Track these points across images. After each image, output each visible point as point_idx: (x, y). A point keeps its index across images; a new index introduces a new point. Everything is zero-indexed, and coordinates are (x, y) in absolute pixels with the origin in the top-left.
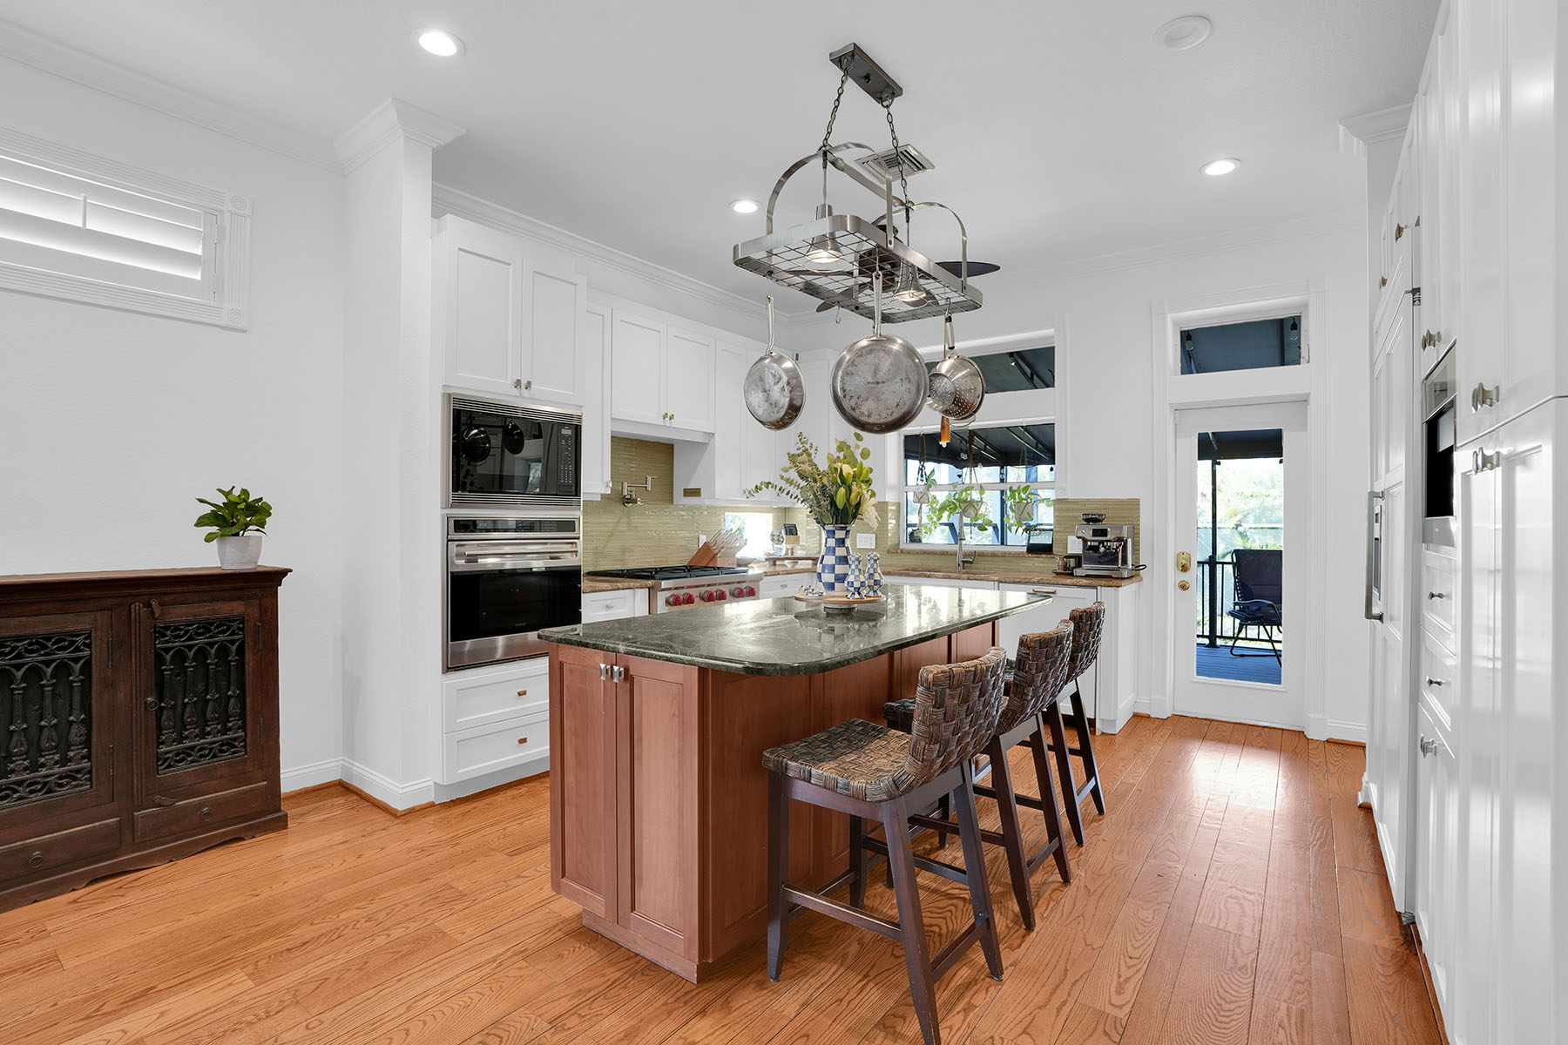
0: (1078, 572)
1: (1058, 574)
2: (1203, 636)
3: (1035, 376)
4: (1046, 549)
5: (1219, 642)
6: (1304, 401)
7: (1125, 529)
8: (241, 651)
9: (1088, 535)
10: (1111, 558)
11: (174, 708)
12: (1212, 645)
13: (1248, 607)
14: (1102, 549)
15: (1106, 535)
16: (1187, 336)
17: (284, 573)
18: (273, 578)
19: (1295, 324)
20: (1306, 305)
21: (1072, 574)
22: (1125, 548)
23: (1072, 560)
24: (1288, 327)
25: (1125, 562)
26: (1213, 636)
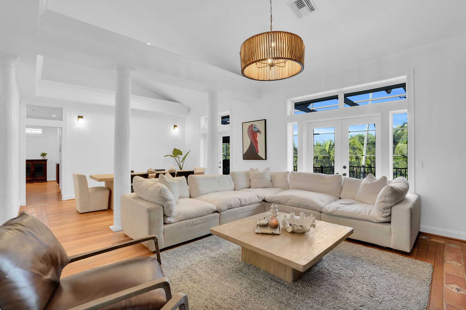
8: (43, 166)
17: (47, 160)
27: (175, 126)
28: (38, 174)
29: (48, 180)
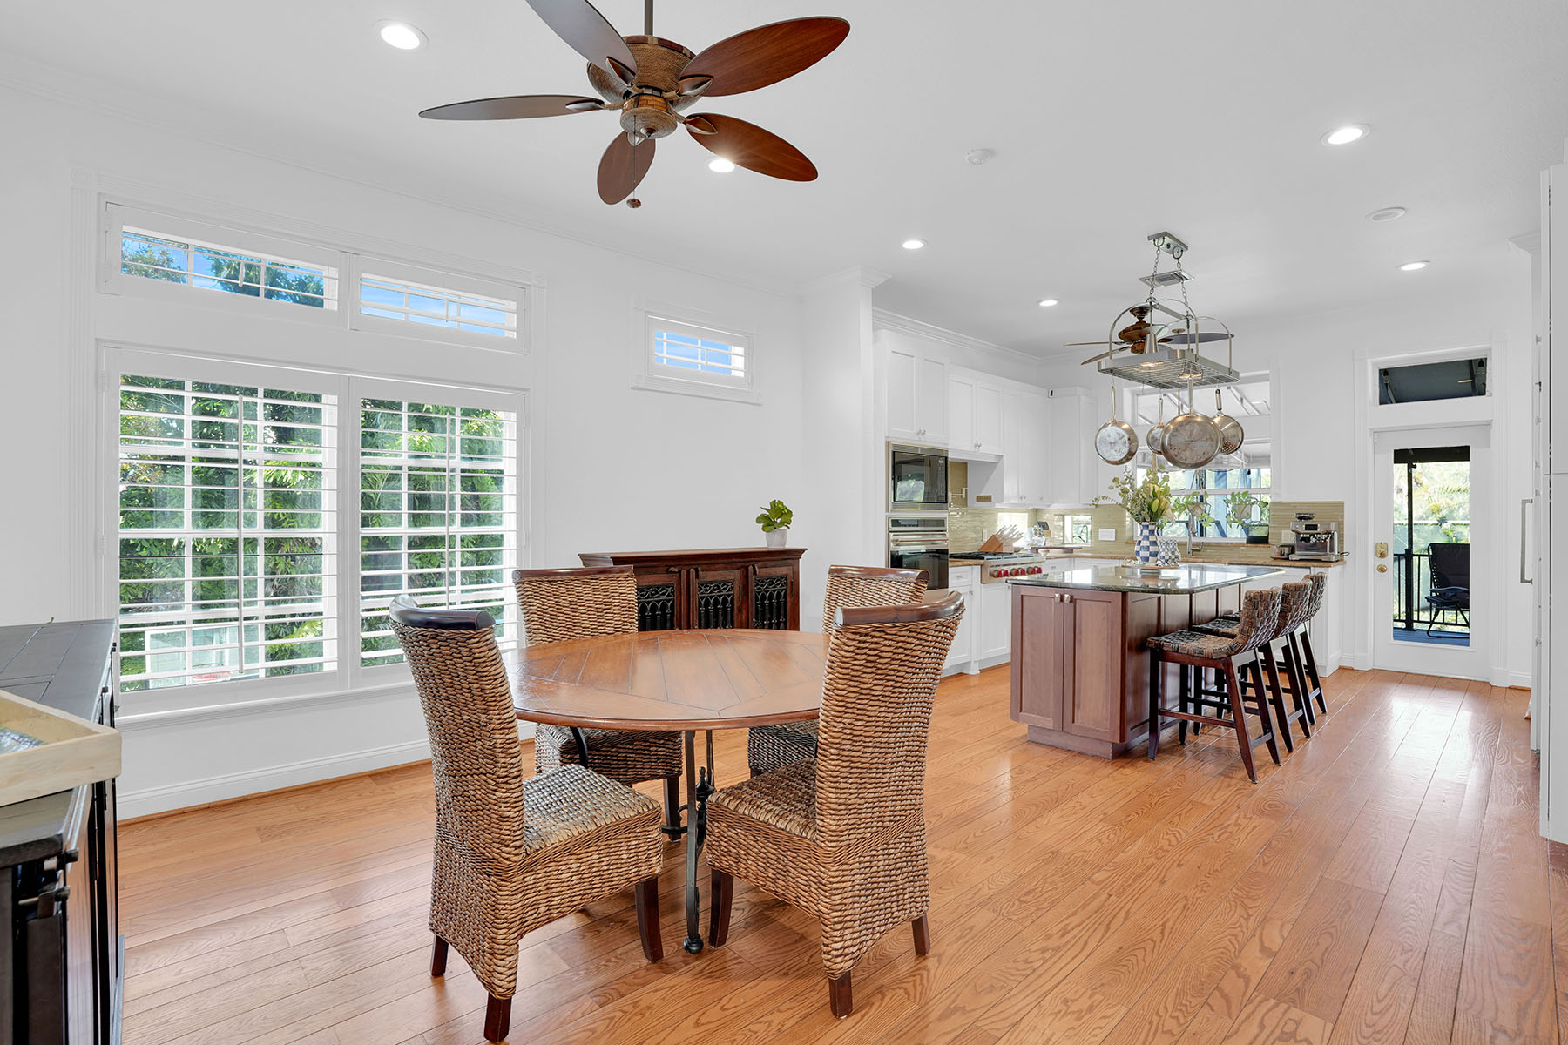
0: (1292, 557)
1: (1275, 559)
2: (1400, 621)
3: (1244, 401)
4: (1263, 540)
5: (1415, 626)
6: (1488, 424)
7: (1333, 524)
8: (786, 594)
9: (1302, 529)
10: (1321, 546)
12: (1409, 627)
13: (1444, 594)
14: (1313, 540)
15: (1316, 530)
16: (1384, 373)
17: (803, 551)
18: (796, 554)
19: (1482, 363)
20: (1490, 350)
21: (1288, 559)
22: (1332, 538)
23: (1286, 549)
24: (1475, 366)
25: (1332, 549)
26: (1409, 621)
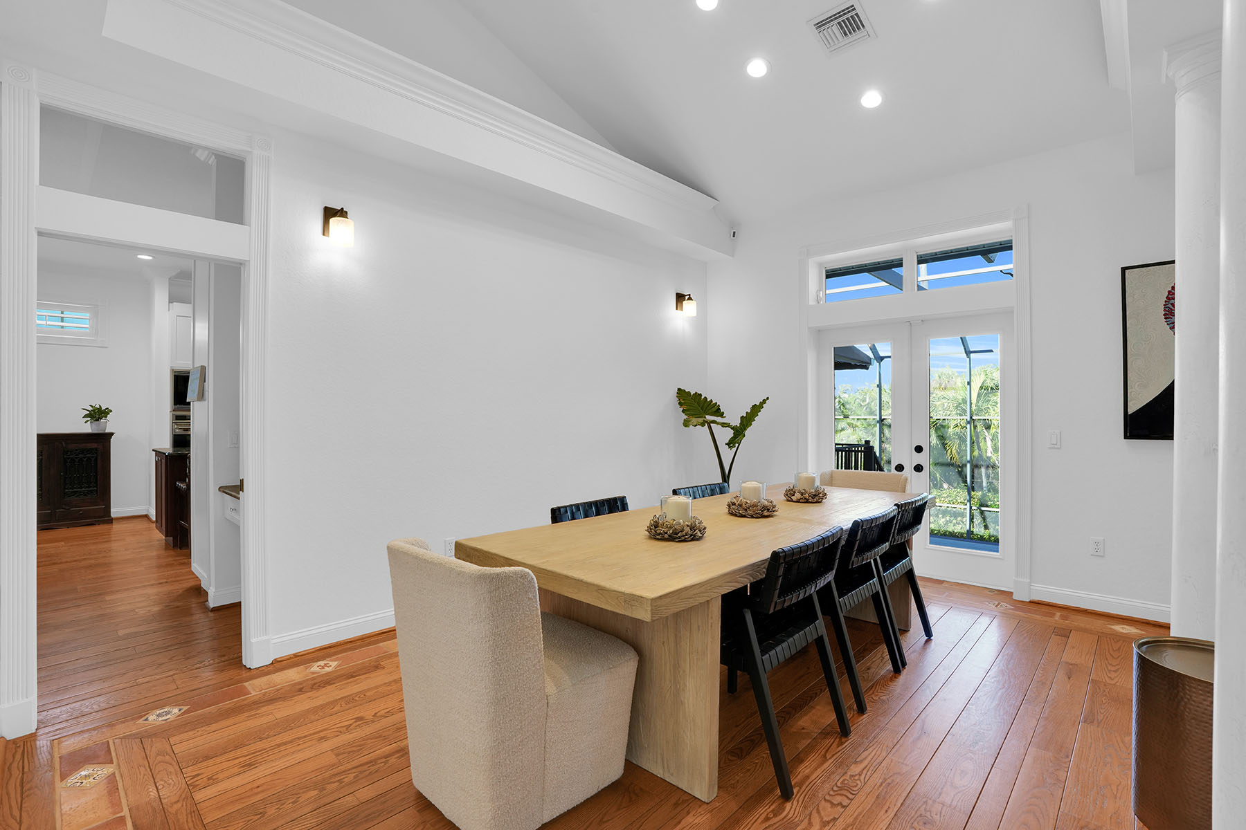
8: (96, 459)
11: (70, 477)
17: (112, 434)
18: (109, 436)
27: (680, 298)
28: (75, 493)
29: (115, 511)
